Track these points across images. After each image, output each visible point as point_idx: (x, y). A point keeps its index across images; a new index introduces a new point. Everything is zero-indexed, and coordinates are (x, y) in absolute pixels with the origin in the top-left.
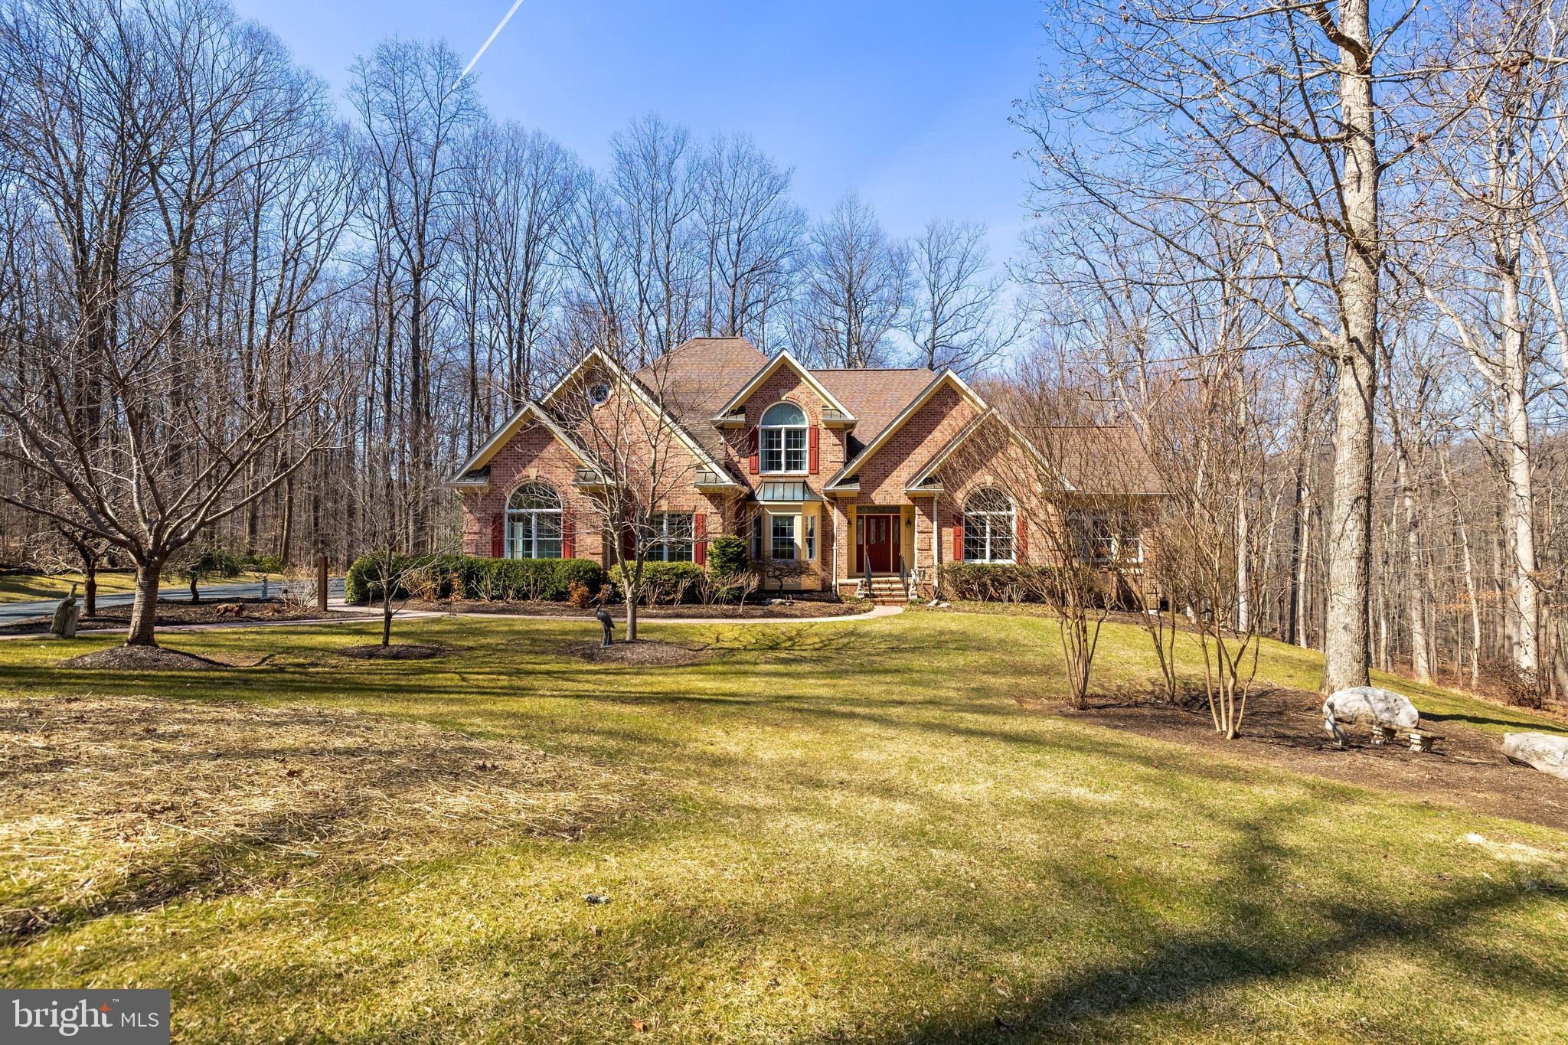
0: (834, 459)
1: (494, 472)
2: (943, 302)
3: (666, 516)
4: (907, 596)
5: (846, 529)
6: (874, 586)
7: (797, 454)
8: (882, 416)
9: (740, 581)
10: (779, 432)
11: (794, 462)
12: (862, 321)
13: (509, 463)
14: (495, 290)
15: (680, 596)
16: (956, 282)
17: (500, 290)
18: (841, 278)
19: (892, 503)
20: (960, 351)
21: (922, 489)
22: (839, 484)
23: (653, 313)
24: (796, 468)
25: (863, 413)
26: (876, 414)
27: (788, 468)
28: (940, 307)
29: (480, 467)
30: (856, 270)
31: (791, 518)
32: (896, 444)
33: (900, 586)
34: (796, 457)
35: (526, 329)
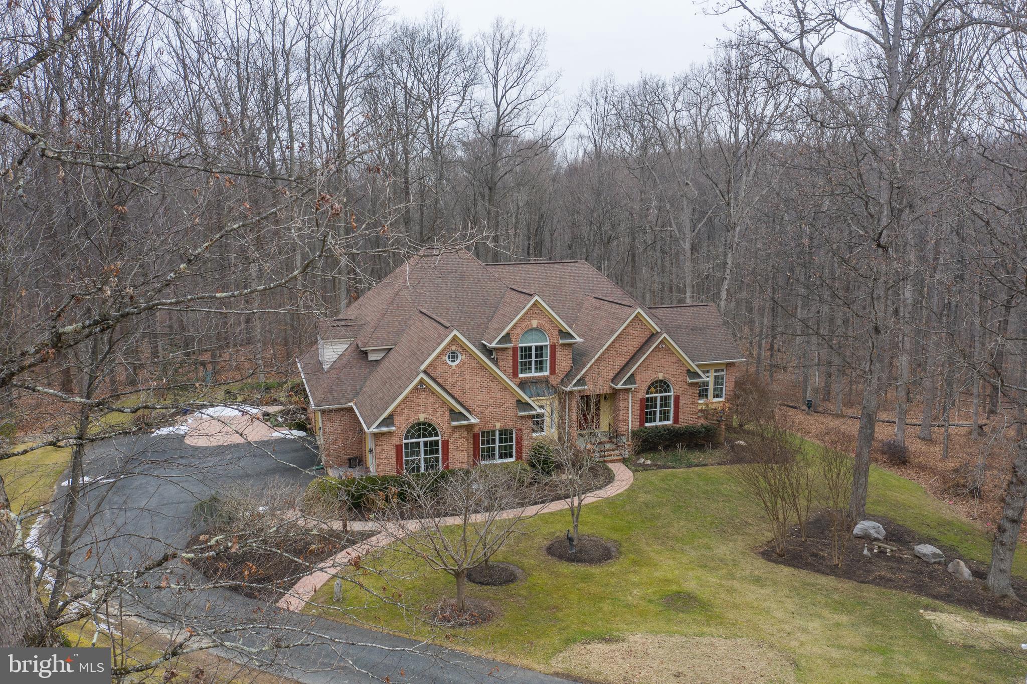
1: (396, 418)
7: (542, 362)
10: (530, 348)
11: (540, 367)
24: (542, 371)
27: (536, 371)
34: (541, 364)
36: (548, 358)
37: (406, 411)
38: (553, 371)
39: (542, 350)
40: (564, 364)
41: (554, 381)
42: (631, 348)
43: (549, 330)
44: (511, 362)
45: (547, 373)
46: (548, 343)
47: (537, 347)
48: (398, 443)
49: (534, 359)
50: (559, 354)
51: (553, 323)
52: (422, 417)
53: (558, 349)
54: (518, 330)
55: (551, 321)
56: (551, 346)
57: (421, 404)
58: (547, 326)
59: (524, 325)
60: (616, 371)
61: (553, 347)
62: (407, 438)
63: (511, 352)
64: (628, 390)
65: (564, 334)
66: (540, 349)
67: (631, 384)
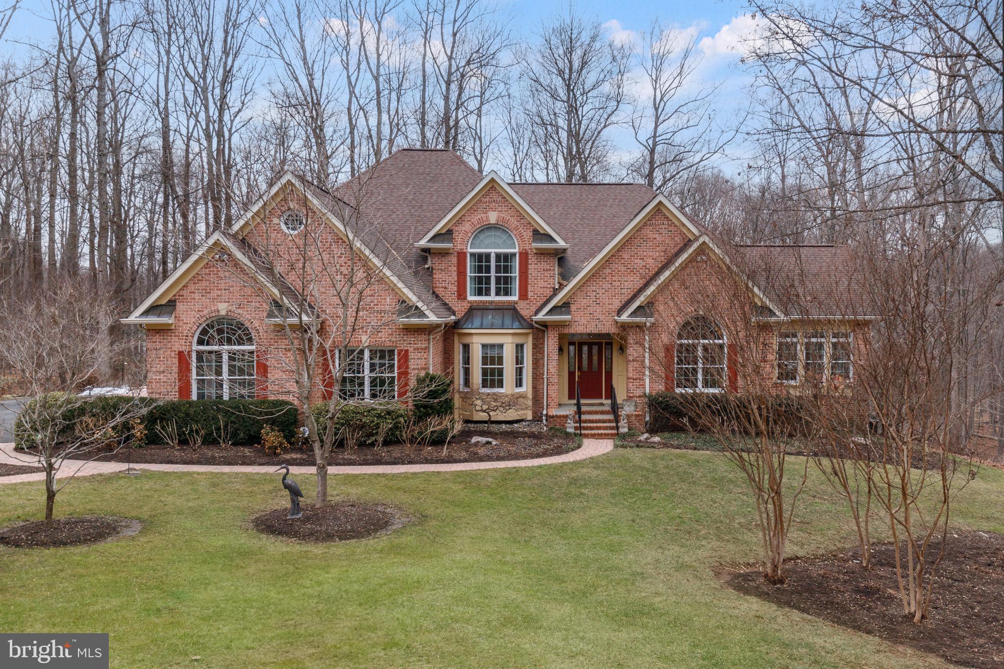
0: (545, 284)
1: (180, 307)
2: (665, 99)
3: (367, 354)
4: (617, 428)
5: (557, 357)
6: (584, 417)
7: (507, 280)
8: (597, 235)
9: (445, 423)
10: (488, 256)
11: (504, 287)
12: (583, 116)
13: (197, 298)
14: (191, 79)
15: (381, 439)
16: (678, 78)
17: (196, 79)
18: (561, 73)
19: (604, 331)
20: (682, 149)
21: (630, 320)
22: (550, 312)
23: (361, 108)
24: (506, 294)
25: (577, 231)
26: (590, 231)
27: (497, 294)
28: (662, 104)
29: (164, 302)
30: (576, 65)
31: (501, 346)
32: (608, 271)
33: (611, 417)
34: (506, 283)
35: (226, 118)
36: (516, 274)
37: (197, 296)
38: (523, 296)
39: (506, 260)
40: (541, 283)
41: (525, 310)
42: (650, 261)
43: (516, 228)
44: (454, 276)
45: (515, 298)
46: (516, 250)
47: (498, 256)
48: (183, 349)
49: (493, 274)
50: (534, 267)
51: (524, 217)
52: (223, 308)
53: (532, 260)
54: (466, 227)
55: (521, 215)
56: (521, 254)
57: (222, 286)
58: (513, 222)
59: (475, 218)
60: (625, 298)
61: (524, 255)
62: (200, 342)
63: (454, 260)
64: (640, 327)
65: (539, 235)
66: (504, 260)
67: (646, 316)
